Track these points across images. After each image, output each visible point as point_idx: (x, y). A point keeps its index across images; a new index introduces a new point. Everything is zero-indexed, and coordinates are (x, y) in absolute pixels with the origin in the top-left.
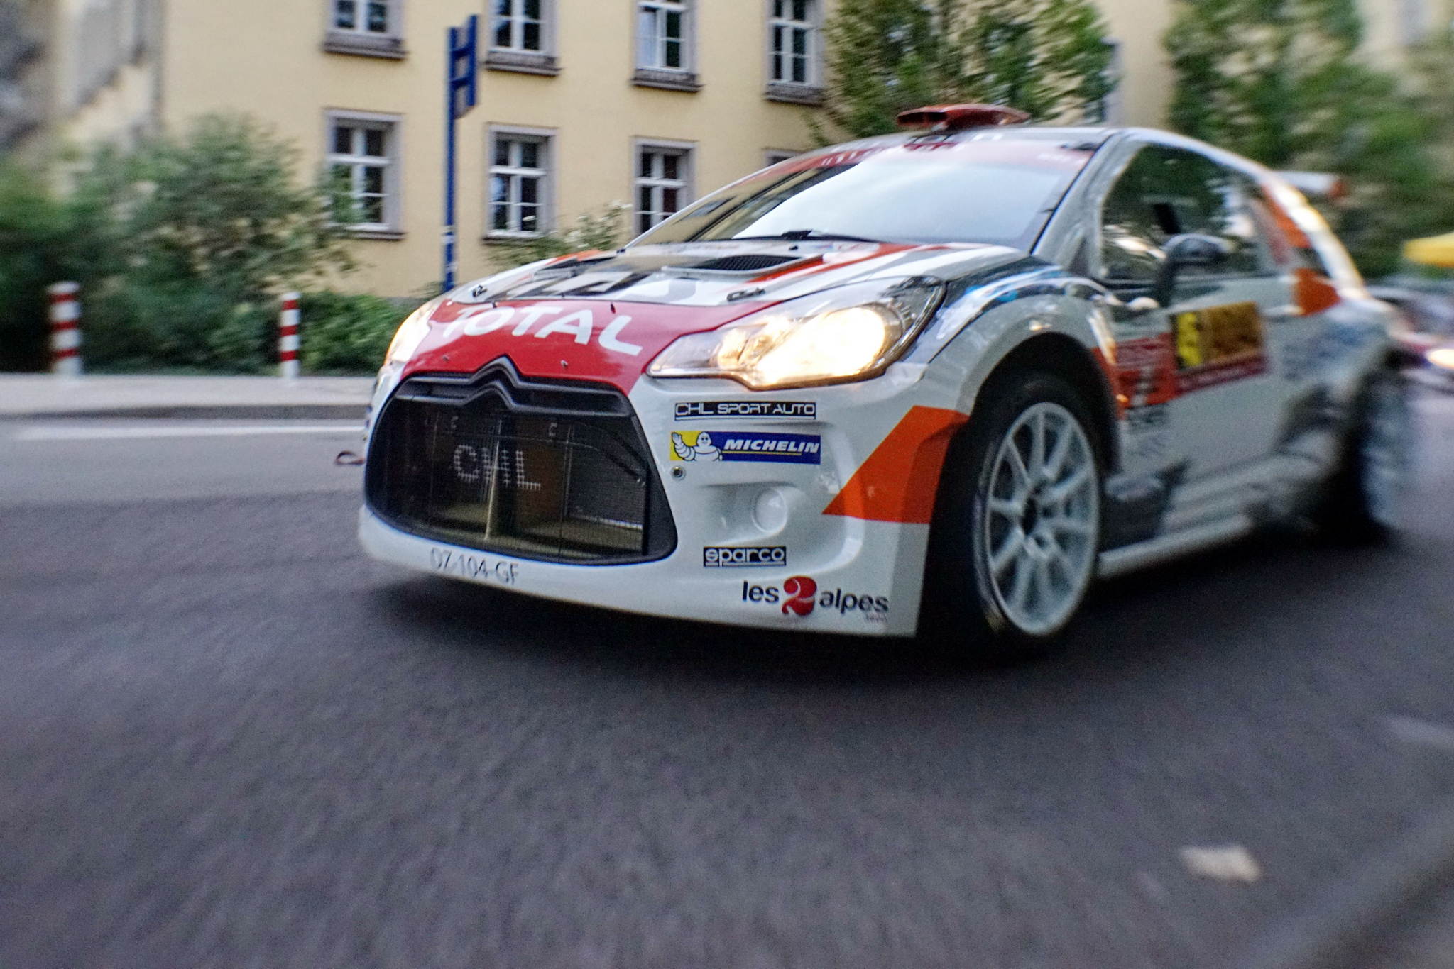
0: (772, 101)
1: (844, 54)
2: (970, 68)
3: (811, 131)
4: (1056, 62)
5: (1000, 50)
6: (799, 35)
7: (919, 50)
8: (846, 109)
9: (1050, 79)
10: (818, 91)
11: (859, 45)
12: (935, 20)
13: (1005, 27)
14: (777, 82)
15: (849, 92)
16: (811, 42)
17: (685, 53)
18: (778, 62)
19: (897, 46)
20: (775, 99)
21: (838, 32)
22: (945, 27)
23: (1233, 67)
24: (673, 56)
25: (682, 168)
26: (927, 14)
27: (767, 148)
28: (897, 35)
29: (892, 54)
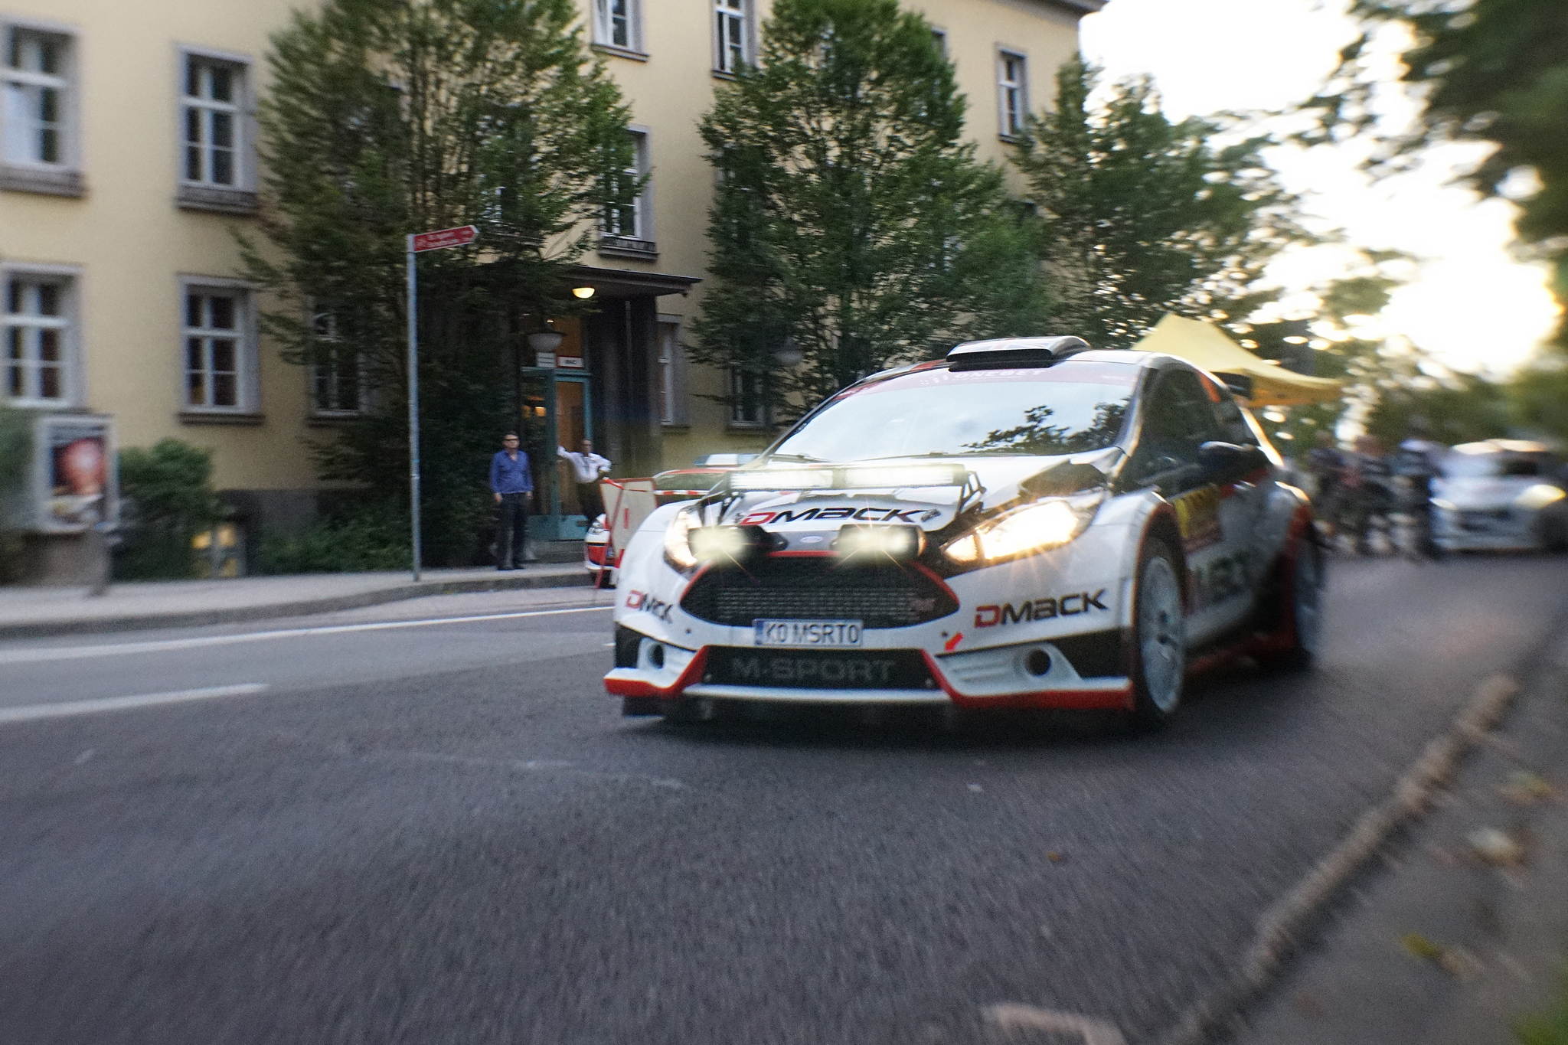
0: (185, 210)
1: (284, 146)
2: (451, 166)
3: (240, 248)
4: (564, 156)
5: (492, 140)
6: (221, 121)
7: (382, 142)
8: (287, 220)
9: (556, 179)
10: (250, 196)
11: (300, 135)
12: (405, 101)
13: (497, 111)
14: (194, 183)
15: (289, 196)
16: (238, 129)
17: (66, 145)
18: (193, 157)
19: (355, 137)
20: (190, 206)
21: (275, 116)
22: (418, 112)
23: (796, 162)
24: (49, 147)
25: (65, 301)
26: (396, 92)
27: (180, 274)
28: (354, 122)
29: (347, 148)
